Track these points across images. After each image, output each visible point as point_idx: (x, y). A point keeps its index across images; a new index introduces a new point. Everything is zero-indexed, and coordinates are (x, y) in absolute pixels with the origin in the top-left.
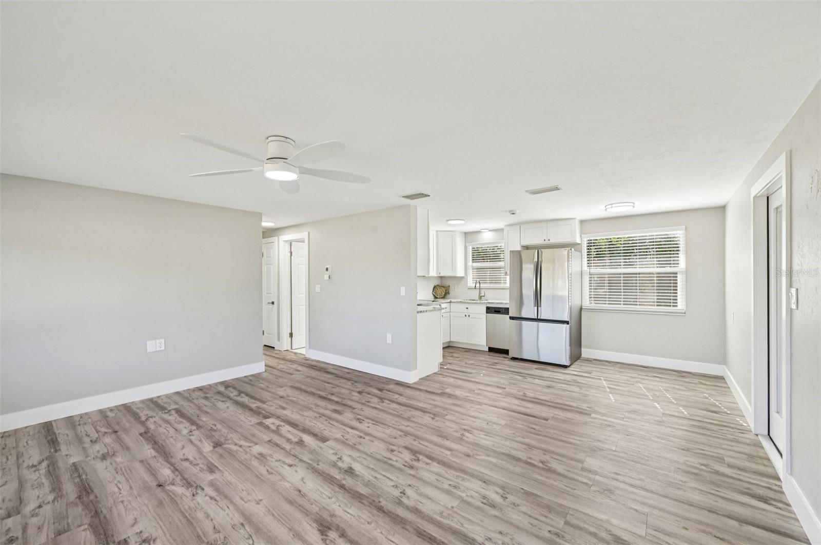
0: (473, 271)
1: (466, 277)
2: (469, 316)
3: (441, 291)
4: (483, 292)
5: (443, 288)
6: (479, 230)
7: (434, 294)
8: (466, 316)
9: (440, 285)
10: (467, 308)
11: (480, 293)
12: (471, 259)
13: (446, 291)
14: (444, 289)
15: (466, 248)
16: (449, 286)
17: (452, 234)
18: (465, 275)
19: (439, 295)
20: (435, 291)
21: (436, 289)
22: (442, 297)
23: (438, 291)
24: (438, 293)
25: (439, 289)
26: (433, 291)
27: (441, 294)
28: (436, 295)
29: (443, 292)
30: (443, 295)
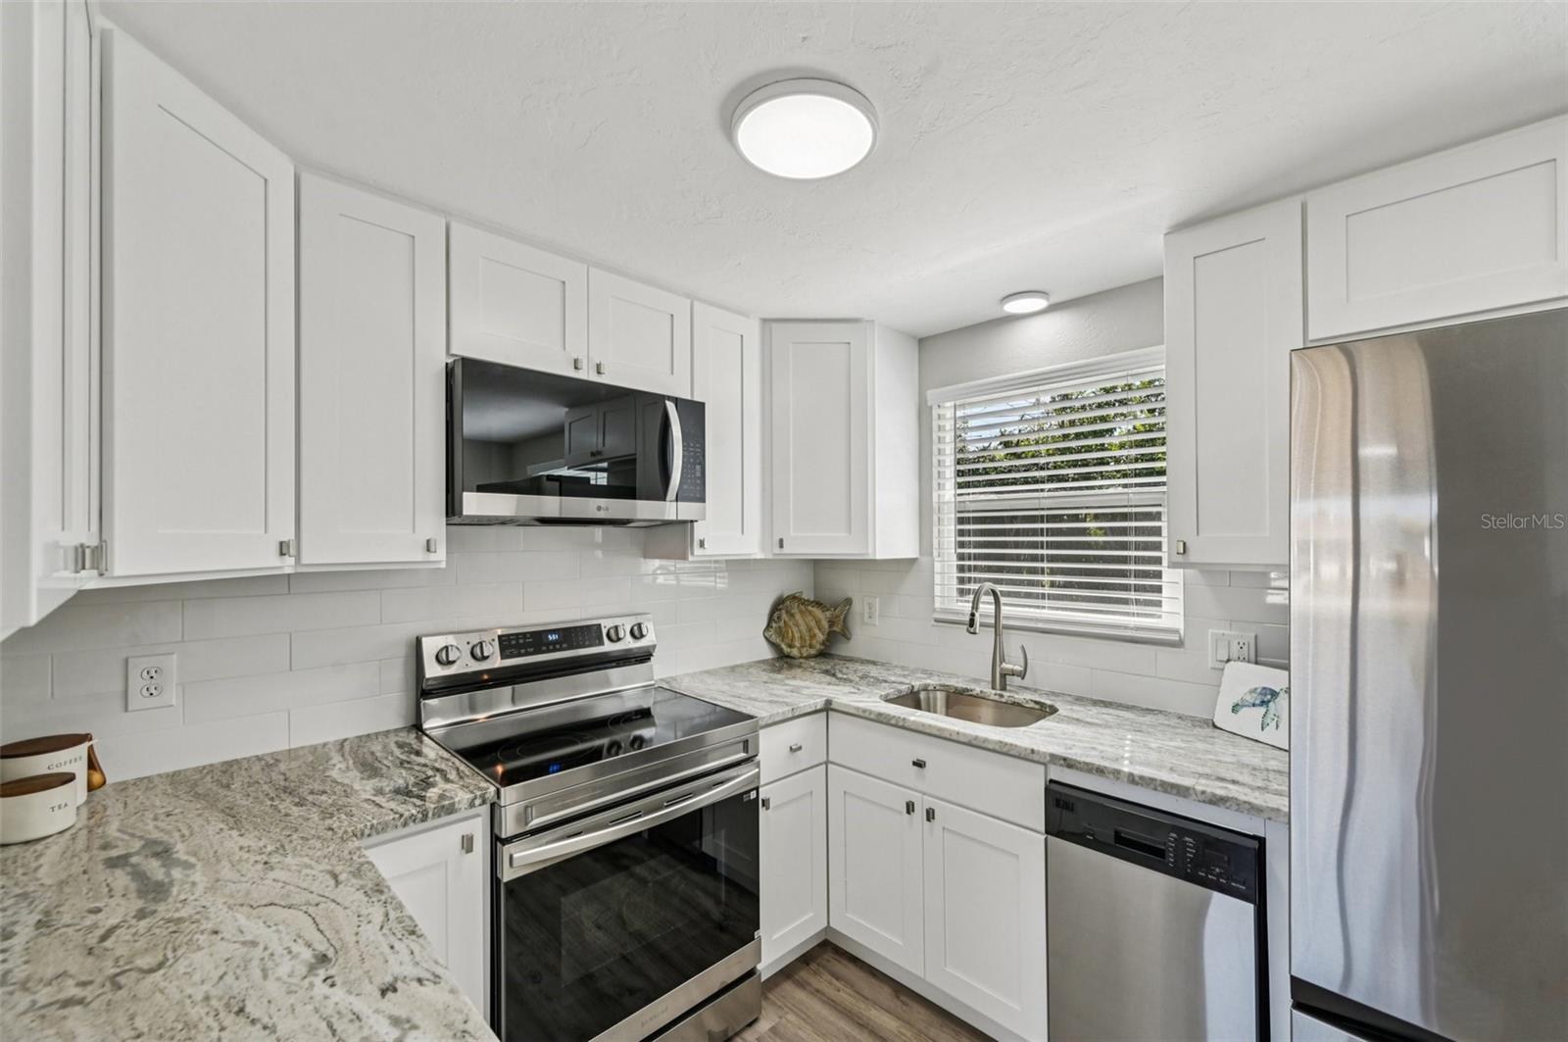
0: (961, 533)
1: (925, 560)
2: (930, 815)
3: (808, 627)
4: (1013, 644)
5: (817, 612)
6: (985, 309)
7: (774, 638)
8: (910, 808)
9: (808, 595)
10: (919, 764)
11: (998, 655)
12: (950, 472)
13: (832, 623)
15: (924, 414)
16: (849, 602)
17: (849, 343)
18: (920, 554)
19: (797, 644)
20: (782, 624)
21: (784, 616)
22: (813, 652)
23: (797, 625)
24: (797, 635)
25: (798, 617)
26: (769, 626)
27: (807, 638)
28: (784, 646)
29: (817, 631)
30: (818, 646)
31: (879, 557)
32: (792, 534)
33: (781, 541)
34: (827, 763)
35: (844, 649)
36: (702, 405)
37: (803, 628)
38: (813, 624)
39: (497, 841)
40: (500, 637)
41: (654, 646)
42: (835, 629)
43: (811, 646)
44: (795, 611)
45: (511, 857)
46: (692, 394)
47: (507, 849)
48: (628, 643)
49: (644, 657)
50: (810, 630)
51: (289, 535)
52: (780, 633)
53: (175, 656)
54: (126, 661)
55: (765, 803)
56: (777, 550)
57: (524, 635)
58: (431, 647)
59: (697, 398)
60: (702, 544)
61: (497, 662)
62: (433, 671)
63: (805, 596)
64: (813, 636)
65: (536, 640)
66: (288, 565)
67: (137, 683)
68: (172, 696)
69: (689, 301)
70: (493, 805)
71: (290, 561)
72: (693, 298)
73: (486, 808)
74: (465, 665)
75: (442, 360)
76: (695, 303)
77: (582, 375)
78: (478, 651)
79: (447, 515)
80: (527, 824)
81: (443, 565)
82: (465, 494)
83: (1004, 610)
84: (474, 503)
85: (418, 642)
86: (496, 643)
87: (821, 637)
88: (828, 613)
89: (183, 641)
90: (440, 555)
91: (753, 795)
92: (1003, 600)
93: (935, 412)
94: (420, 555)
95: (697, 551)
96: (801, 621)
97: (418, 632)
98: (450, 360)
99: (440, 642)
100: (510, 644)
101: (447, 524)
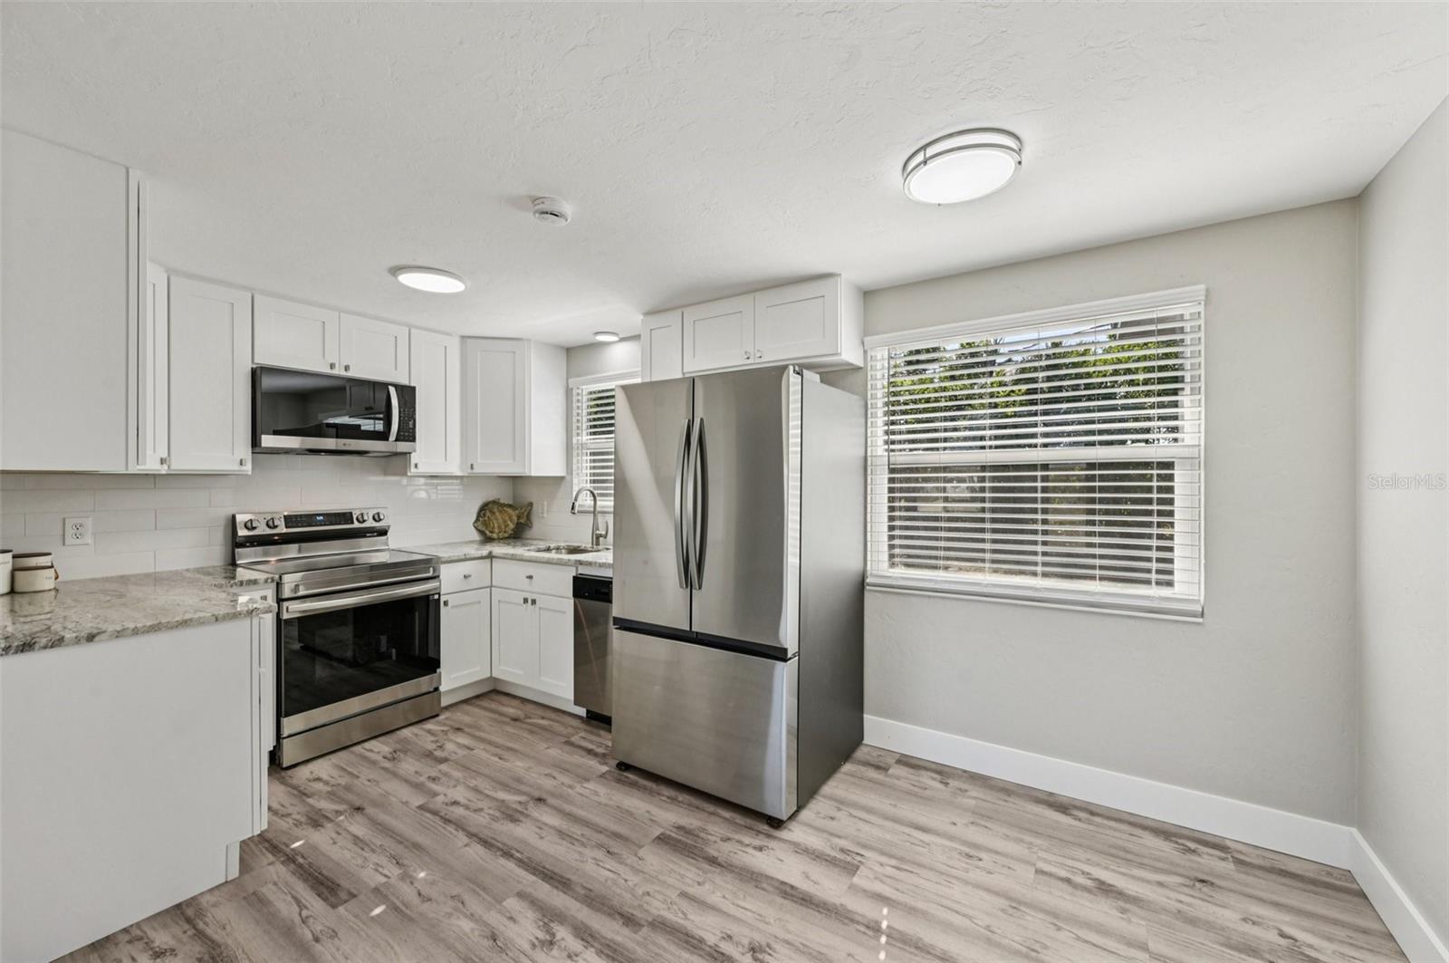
1: (568, 478)
2: (534, 602)
3: (504, 520)
5: (510, 511)
7: (480, 528)
8: (526, 601)
9: (504, 501)
10: (530, 577)
11: (595, 527)
12: (585, 426)
13: (519, 517)
14: (514, 514)
17: (514, 352)
18: (567, 473)
19: (497, 531)
20: (486, 518)
21: (488, 514)
22: (506, 535)
23: (497, 519)
24: (496, 525)
25: (497, 514)
26: (477, 520)
27: (503, 527)
28: (487, 532)
29: (509, 522)
30: (510, 532)
31: (534, 474)
32: (479, 461)
33: (472, 465)
34: (491, 586)
35: (529, 534)
36: (414, 388)
37: (501, 521)
38: (507, 518)
39: (280, 601)
40: (285, 516)
41: (389, 527)
42: (522, 521)
43: (505, 532)
44: (496, 510)
45: (287, 608)
46: (410, 381)
47: (285, 604)
48: (370, 523)
49: (383, 532)
50: (505, 522)
51: (165, 455)
52: (486, 524)
53: (90, 519)
54: (64, 520)
55: (446, 603)
56: (470, 471)
57: (301, 516)
58: (241, 518)
59: (412, 385)
60: (416, 466)
61: (282, 529)
62: (242, 532)
63: (502, 501)
64: (507, 526)
65: (309, 519)
66: (164, 470)
67: (70, 531)
68: (89, 539)
69: (407, 329)
70: (278, 584)
71: (165, 467)
72: (410, 327)
73: (274, 585)
74: (262, 530)
75: (249, 366)
76: (412, 330)
77: (336, 372)
78: (271, 523)
79: (252, 447)
80: (296, 593)
81: (250, 473)
82: (263, 436)
83: (598, 503)
84: (268, 441)
85: (234, 517)
86: (283, 520)
87: (512, 526)
88: (517, 512)
89: (94, 511)
90: (248, 468)
91: (436, 597)
92: (598, 498)
93: (575, 392)
94: (235, 467)
95: (413, 470)
96: (499, 517)
97: (234, 512)
98: (255, 366)
99: (247, 517)
100: (289, 520)
101: (253, 453)
